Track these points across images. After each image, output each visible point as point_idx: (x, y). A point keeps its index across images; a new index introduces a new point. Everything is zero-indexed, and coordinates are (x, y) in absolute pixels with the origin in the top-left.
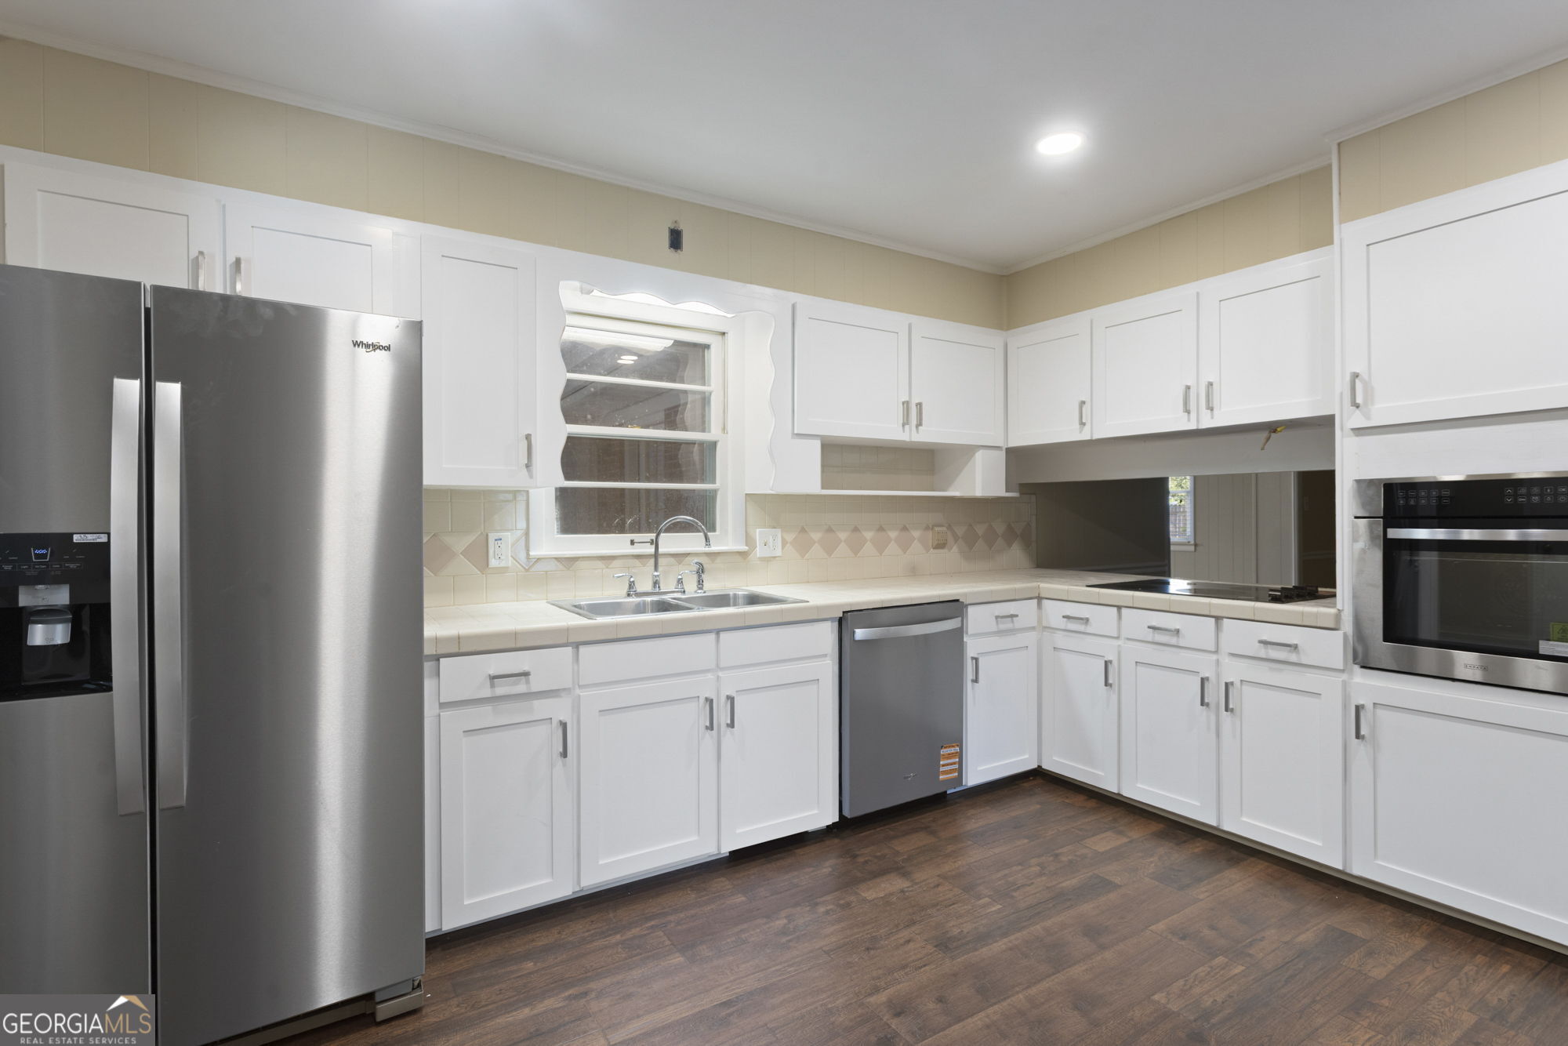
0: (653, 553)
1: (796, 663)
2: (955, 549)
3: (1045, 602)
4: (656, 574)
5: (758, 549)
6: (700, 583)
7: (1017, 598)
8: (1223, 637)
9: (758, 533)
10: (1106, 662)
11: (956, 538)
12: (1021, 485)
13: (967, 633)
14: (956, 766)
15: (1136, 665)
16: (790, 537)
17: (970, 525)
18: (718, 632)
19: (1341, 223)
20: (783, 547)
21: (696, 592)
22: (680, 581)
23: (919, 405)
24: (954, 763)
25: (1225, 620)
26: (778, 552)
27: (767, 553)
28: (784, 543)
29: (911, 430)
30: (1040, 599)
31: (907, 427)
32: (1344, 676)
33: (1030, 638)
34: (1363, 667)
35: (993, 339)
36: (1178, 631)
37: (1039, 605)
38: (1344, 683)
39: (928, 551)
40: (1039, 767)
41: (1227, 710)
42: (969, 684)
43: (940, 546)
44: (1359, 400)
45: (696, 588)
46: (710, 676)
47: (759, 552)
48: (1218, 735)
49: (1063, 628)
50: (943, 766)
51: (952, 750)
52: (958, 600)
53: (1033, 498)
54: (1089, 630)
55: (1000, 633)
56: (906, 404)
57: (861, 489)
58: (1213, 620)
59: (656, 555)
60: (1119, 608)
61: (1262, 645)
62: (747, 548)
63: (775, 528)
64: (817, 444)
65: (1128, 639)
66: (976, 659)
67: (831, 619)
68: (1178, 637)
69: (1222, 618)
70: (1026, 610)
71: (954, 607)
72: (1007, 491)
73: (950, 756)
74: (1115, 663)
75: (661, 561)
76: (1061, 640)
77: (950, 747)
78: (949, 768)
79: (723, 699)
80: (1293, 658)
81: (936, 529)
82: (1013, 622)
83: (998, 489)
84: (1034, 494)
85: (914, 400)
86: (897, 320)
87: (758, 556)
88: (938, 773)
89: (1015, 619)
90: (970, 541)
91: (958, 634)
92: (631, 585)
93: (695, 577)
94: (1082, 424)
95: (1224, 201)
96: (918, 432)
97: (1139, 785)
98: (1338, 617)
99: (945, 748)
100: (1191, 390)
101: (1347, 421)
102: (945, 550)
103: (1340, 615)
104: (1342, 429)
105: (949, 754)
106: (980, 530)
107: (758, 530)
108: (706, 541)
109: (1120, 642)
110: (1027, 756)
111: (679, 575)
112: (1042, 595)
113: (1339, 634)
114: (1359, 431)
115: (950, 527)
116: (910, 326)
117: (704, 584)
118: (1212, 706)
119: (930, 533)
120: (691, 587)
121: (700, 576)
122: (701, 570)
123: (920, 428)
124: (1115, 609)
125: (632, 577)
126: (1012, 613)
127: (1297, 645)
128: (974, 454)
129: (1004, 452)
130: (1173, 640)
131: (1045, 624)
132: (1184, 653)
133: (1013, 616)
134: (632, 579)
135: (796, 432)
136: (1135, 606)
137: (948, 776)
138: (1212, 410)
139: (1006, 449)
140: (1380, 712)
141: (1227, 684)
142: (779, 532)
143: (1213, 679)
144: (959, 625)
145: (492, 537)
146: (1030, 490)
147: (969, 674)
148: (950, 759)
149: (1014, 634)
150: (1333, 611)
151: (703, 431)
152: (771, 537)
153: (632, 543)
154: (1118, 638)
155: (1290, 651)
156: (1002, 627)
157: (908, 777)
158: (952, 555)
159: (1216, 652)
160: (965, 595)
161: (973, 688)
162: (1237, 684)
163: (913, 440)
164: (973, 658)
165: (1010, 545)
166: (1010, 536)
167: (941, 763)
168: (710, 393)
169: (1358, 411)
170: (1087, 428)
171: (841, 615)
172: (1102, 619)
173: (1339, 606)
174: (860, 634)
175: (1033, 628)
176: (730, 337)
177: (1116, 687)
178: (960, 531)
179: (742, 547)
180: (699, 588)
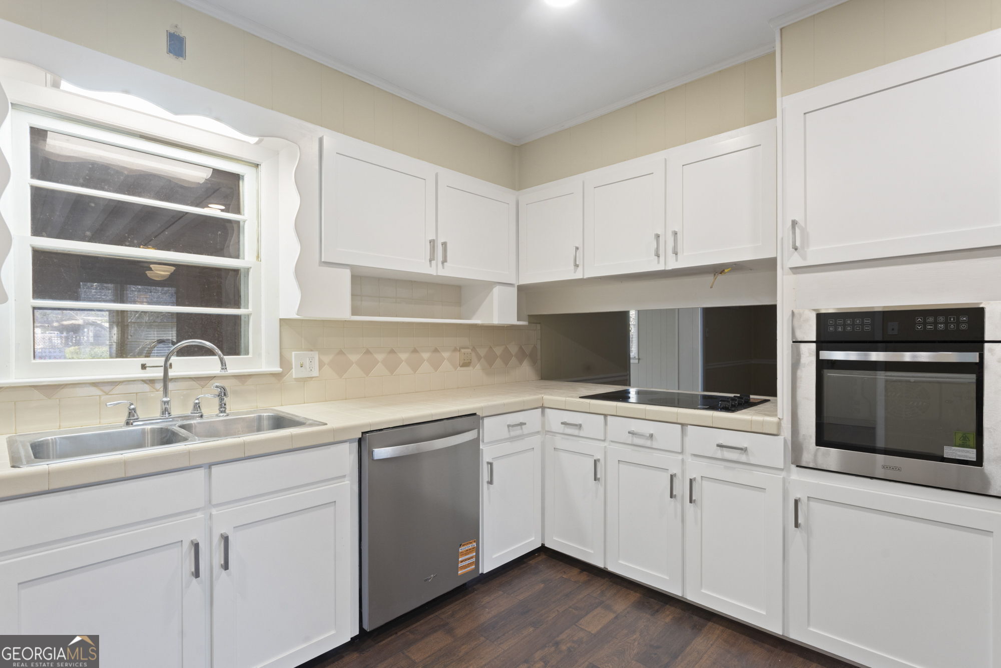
0: (162, 378)
1: (309, 488)
2: (478, 366)
3: (547, 411)
4: (165, 399)
5: (293, 370)
6: (222, 407)
7: (525, 408)
8: (687, 440)
9: (294, 356)
10: (595, 461)
11: (479, 358)
12: (530, 316)
13: (483, 442)
14: (474, 560)
15: (619, 463)
16: (327, 359)
17: (490, 347)
18: (210, 466)
19: (782, 96)
20: (320, 368)
21: (217, 415)
22: (197, 406)
23: (444, 244)
24: (472, 557)
25: (689, 426)
26: (315, 373)
27: (303, 374)
28: (321, 365)
29: (437, 265)
30: (543, 408)
31: (434, 263)
32: (784, 474)
33: (536, 441)
34: (797, 466)
35: (509, 196)
36: (651, 436)
37: (543, 413)
38: (784, 480)
39: (456, 369)
40: (543, 546)
41: (691, 501)
42: (485, 485)
43: (466, 364)
44: (798, 244)
45: (218, 412)
46: (200, 515)
47: (295, 373)
48: (683, 521)
49: (561, 432)
50: (462, 562)
51: (470, 546)
52: (475, 414)
53: (539, 326)
54: (582, 434)
55: (512, 439)
56: (432, 243)
57: (396, 316)
58: (680, 426)
59: (166, 379)
60: (605, 416)
61: (719, 448)
62: (281, 370)
63: (312, 351)
64: (347, 274)
65: (612, 441)
66: (491, 464)
67: (350, 441)
68: (652, 440)
69: (687, 425)
70: (532, 418)
71: (472, 419)
72: (518, 320)
73: (468, 552)
74: (602, 461)
75: (171, 386)
76: (560, 442)
77: (468, 544)
78: (467, 562)
79: (216, 539)
80: (743, 458)
81: (463, 351)
82: (522, 429)
83: (511, 318)
84: (540, 323)
85: (441, 240)
86: (427, 169)
87: (294, 377)
88: (457, 569)
89: (523, 426)
90: (490, 360)
91: (475, 444)
92: (132, 413)
93: (217, 401)
94: (576, 266)
95: (686, 84)
96: (443, 268)
97: (620, 562)
98: (779, 425)
99: (463, 545)
100: (660, 238)
101: (787, 261)
102: (470, 368)
103: (781, 423)
104: (783, 268)
105: (467, 550)
107: (293, 353)
108: (222, 365)
109: (605, 444)
110: (533, 539)
111: (198, 399)
112: (545, 405)
113: (780, 440)
114: (796, 270)
115: (474, 349)
116: (437, 175)
117: (227, 406)
118: (679, 497)
119: (458, 354)
120: (211, 411)
121: (222, 400)
122: (223, 394)
123: (445, 263)
124: (602, 417)
125: (132, 404)
126: (521, 421)
127: (746, 447)
128: (493, 288)
129: (516, 289)
130: (648, 443)
131: (547, 429)
132: (656, 454)
133: (522, 424)
134: (132, 407)
135: (323, 260)
136: (617, 414)
137: (466, 570)
138: (676, 254)
139: (518, 286)
140: (813, 504)
141: (691, 481)
142: (316, 355)
143: (679, 475)
144: (476, 436)
146: (535, 319)
147: (485, 476)
148: (469, 554)
149: (522, 439)
150: (774, 419)
151: (237, 257)
152: (308, 359)
153: (144, 367)
154: (604, 440)
155: (741, 453)
156: (513, 433)
157: (428, 579)
158: (476, 371)
159: (682, 453)
160: (482, 409)
161: (488, 489)
162: (698, 479)
163: (439, 274)
164: (488, 463)
165: (521, 362)
166: (522, 355)
167: (460, 559)
168: (244, 222)
169: (796, 253)
170: (580, 269)
171: (360, 436)
172: (592, 425)
173: (780, 416)
174: (381, 453)
175: (538, 432)
176: (262, 168)
177: (602, 480)
178: (482, 352)
179: (277, 369)
180: (222, 412)
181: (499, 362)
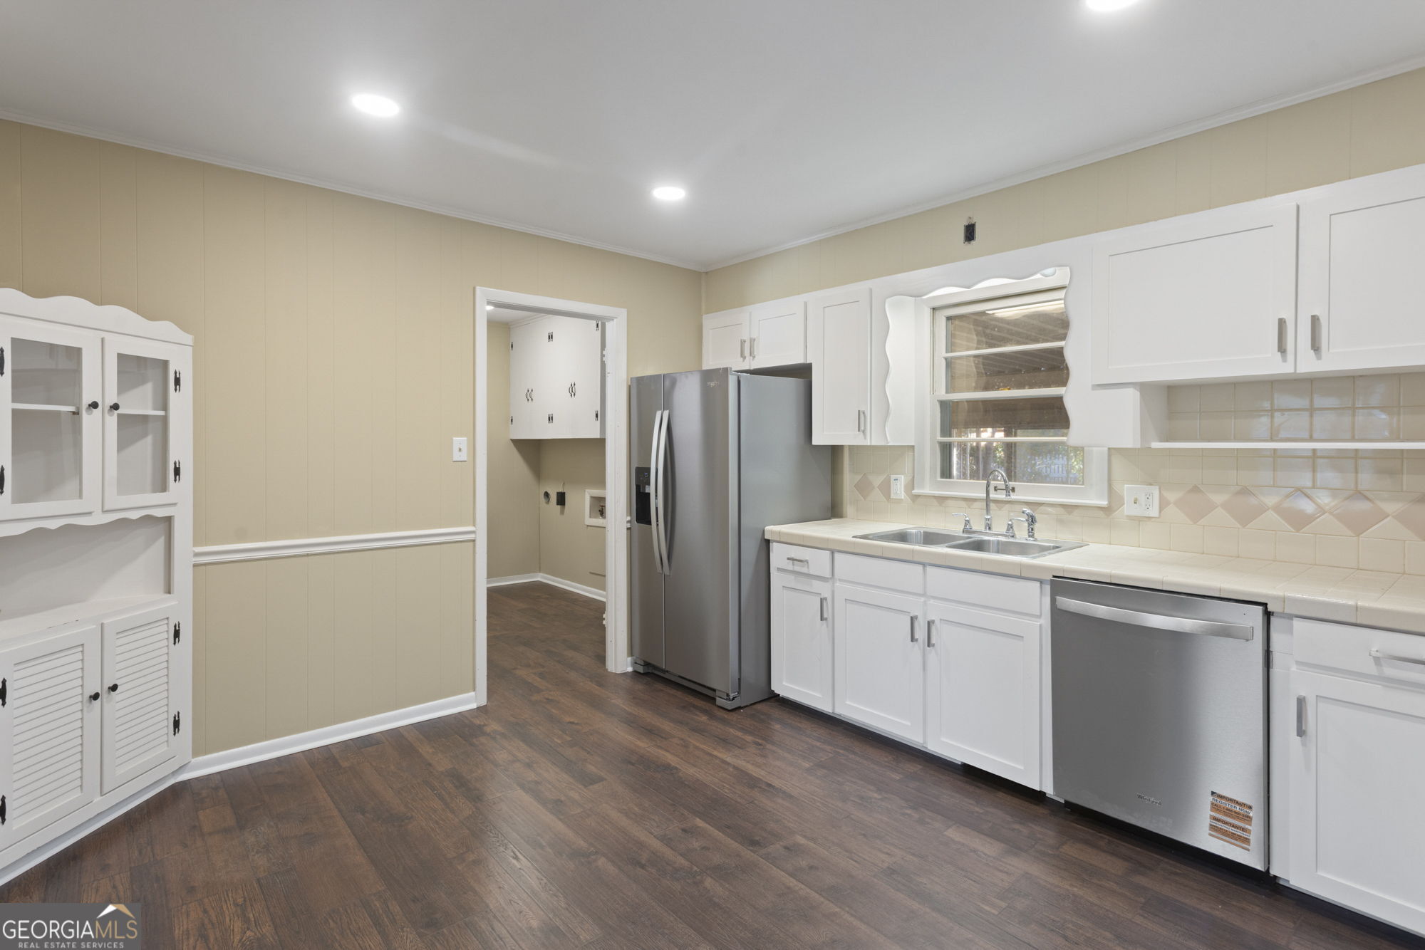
1: (995, 612)
4: (989, 517)
5: (1125, 506)
6: (1031, 532)
9: (1127, 490)
14: (1247, 835)
16: (1171, 497)
18: (925, 565)
20: (1161, 507)
21: (1026, 538)
22: (1010, 527)
23: (1315, 320)
24: (1241, 829)
26: (1154, 512)
27: (1137, 511)
28: (1163, 504)
29: (1295, 358)
31: (1288, 354)
45: (1026, 535)
47: (1128, 509)
51: (1235, 808)
55: (1388, 682)
56: (1282, 322)
59: (989, 499)
62: (1109, 503)
63: (1151, 484)
64: (1135, 395)
67: (1039, 581)
73: (1232, 814)
75: (992, 505)
77: (1230, 800)
78: (1229, 829)
87: (1125, 514)
92: (967, 523)
93: (1026, 526)
96: (1317, 358)
105: (1230, 811)
107: (1126, 486)
111: (1010, 520)
117: (1035, 532)
120: (1022, 535)
121: (1031, 526)
122: (1032, 520)
134: (967, 518)
135: (1095, 383)
142: (1155, 491)
145: (893, 477)
148: (1232, 818)
152: (1144, 494)
153: (996, 489)
164: (1299, 698)
171: (1051, 579)
179: (1104, 503)
180: (1029, 536)
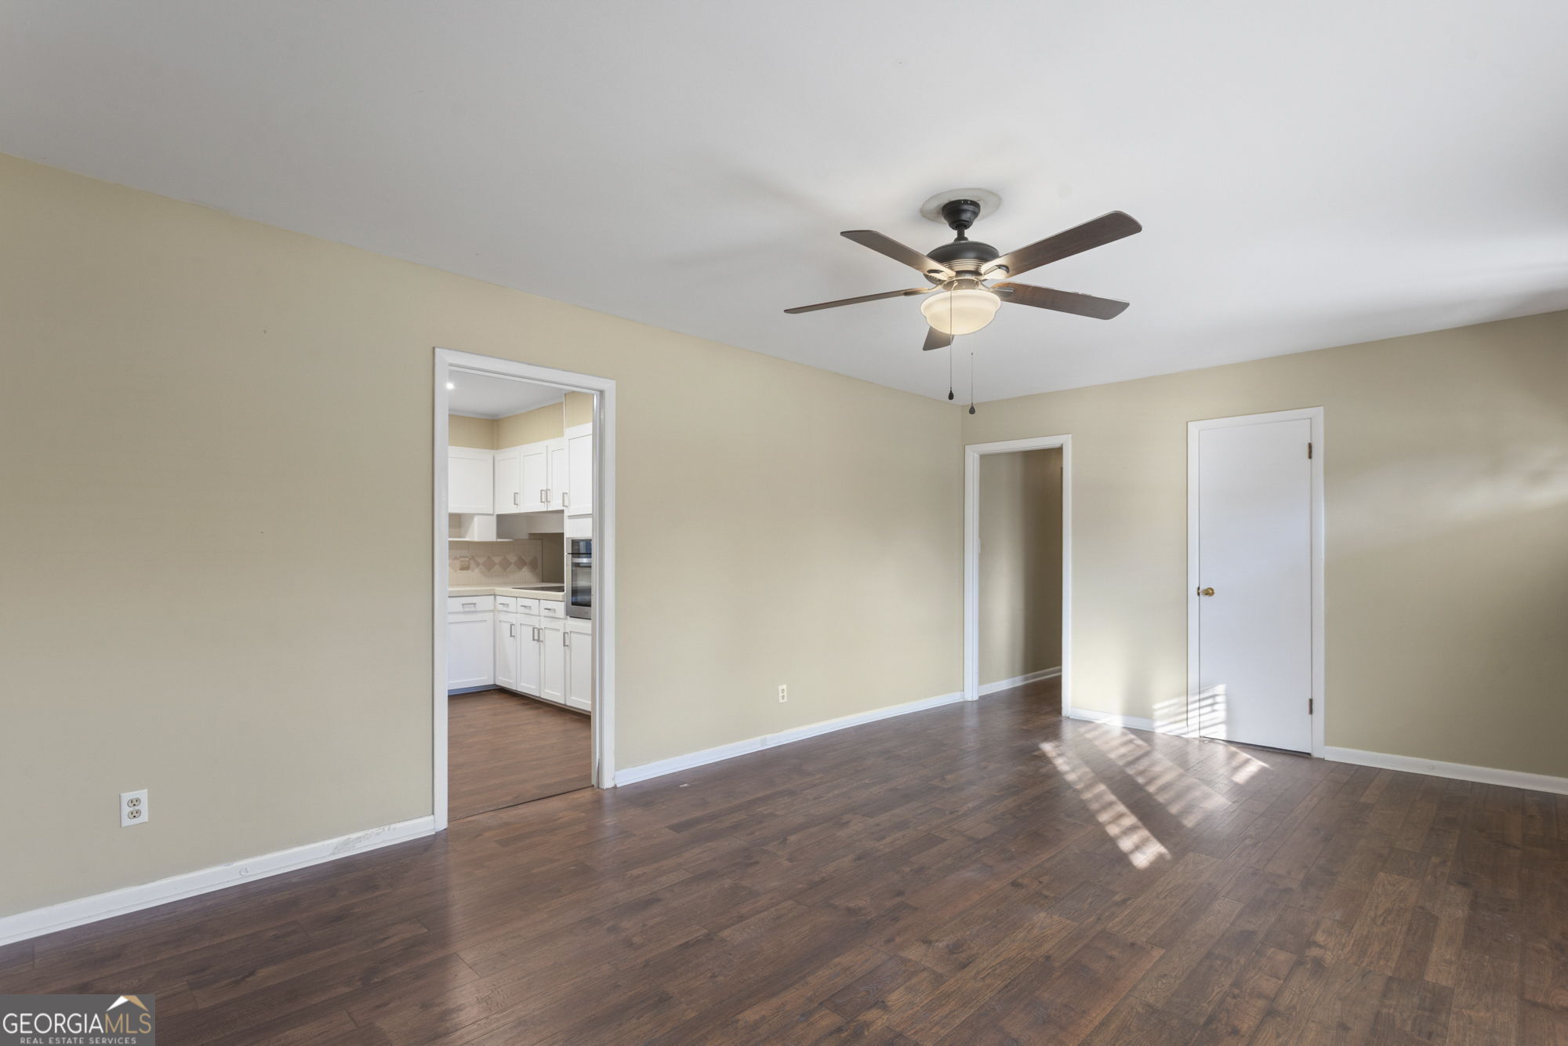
2: (478, 570)
3: (497, 597)
10: (511, 625)
11: (477, 565)
12: (510, 536)
17: (489, 557)
30: (495, 595)
32: (564, 619)
33: (489, 616)
34: (567, 616)
35: (488, 455)
36: (530, 606)
37: (495, 599)
39: (456, 572)
40: (495, 684)
41: (541, 642)
43: (465, 569)
48: (540, 654)
49: (501, 610)
53: (539, 542)
54: (508, 610)
55: (465, 612)
58: (538, 600)
60: (516, 598)
61: (548, 611)
69: (541, 599)
72: (501, 539)
80: (555, 614)
81: (462, 559)
82: (475, 607)
83: (494, 537)
84: (540, 539)
90: (489, 566)
97: (522, 684)
100: (543, 492)
102: (469, 571)
103: (564, 596)
106: (497, 560)
113: (564, 604)
114: (569, 517)
115: (470, 558)
119: (457, 562)
127: (555, 608)
128: (480, 517)
129: (495, 517)
132: (532, 617)
133: (474, 604)
139: (493, 515)
140: (572, 635)
143: (538, 628)
149: (476, 614)
150: (562, 594)
154: (516, 613)
156: (467, 609)
159: (539, 616)
162: (543, 629)
170: (519, 506)
175: (491, 611)
178: (481, 560)
181: (497, 568)
